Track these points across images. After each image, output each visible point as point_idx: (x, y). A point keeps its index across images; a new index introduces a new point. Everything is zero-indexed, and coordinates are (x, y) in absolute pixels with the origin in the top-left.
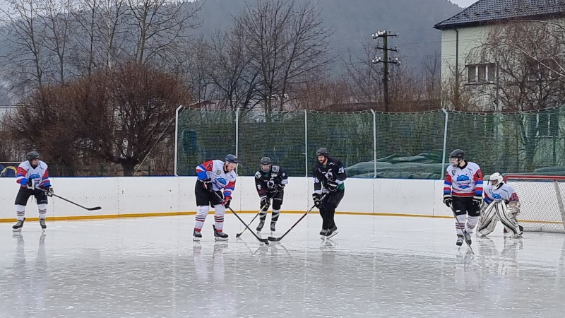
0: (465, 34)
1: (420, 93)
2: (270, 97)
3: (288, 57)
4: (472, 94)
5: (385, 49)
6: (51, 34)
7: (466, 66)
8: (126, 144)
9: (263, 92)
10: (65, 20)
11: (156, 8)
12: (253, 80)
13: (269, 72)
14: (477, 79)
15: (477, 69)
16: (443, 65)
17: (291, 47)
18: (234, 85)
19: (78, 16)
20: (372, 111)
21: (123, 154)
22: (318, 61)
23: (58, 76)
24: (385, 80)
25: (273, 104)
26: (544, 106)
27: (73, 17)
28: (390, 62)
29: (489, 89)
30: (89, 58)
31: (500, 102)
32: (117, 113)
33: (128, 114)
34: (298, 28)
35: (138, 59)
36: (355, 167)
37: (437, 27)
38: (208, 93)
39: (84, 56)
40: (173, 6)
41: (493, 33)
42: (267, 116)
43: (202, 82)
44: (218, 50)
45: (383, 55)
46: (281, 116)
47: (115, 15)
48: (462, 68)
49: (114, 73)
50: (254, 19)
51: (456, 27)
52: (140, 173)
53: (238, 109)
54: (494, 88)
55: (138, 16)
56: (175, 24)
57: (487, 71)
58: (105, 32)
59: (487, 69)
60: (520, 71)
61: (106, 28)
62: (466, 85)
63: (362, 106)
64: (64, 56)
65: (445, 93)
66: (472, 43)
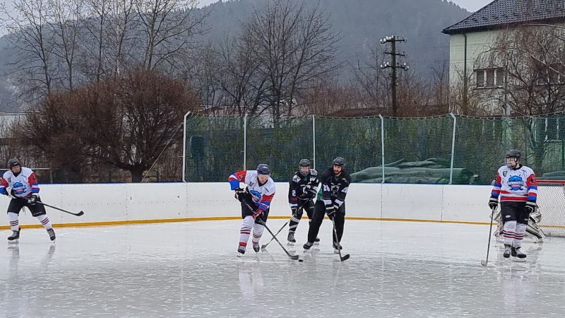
0: (473, 39)
1: (428, 98)
2: (279, 102)
3: (296, 63)
4: (480, 98)
5: (393, 54)
6: (60, 40)
7: (474, 71)
8: (134, 150)
9: (272, 98)
10: (74, 27)
11: (165, 14)
12: (261, 86)
13: (277, 77)
14: (485, 83)
15: (485, 74)
16: (452, 70)
17: (299, 53)
18: (241, 91)
19: (87, 23)
20: (380, 116)
21: (131, 160)
22: (326, 66)
23: (67, 83)
24: (394, 85)
25: (281, 109)
26: (552, 110)
27: (81, 24)
28: (398, 67)
29: (498, 94)
30: (98, 64)
31: (509, 107)
32: (125, 119)
33: (136, 120)
34: (306, 33)
35: (147, 66)
36: (363, 172)
37: (445, 32)
38: (216, 98)
39: (93, 63)
40: (181, 12)
41: (501, 37)
42: (275, 122)
43: (211, 88)
44: (226, 56)
45: (391, 60)
46: (289, 122)
47: (124, 22)
48: (470, 73)
49: (123, 79)
50: (262, 24)
51: (464, 32)
52: (148, 180)
53: (246, 115)
54: (502, 92)
55: (147, 23)
56: (183, 30)
57: (495, 76)
58: (114, 39)
59: (495, 73)
60: (528, 76)
61: (115, 35)
62: (474, 89)
63: (370, 112)
64: (73, 62)
65: (453, 97)
66: (480, 47)
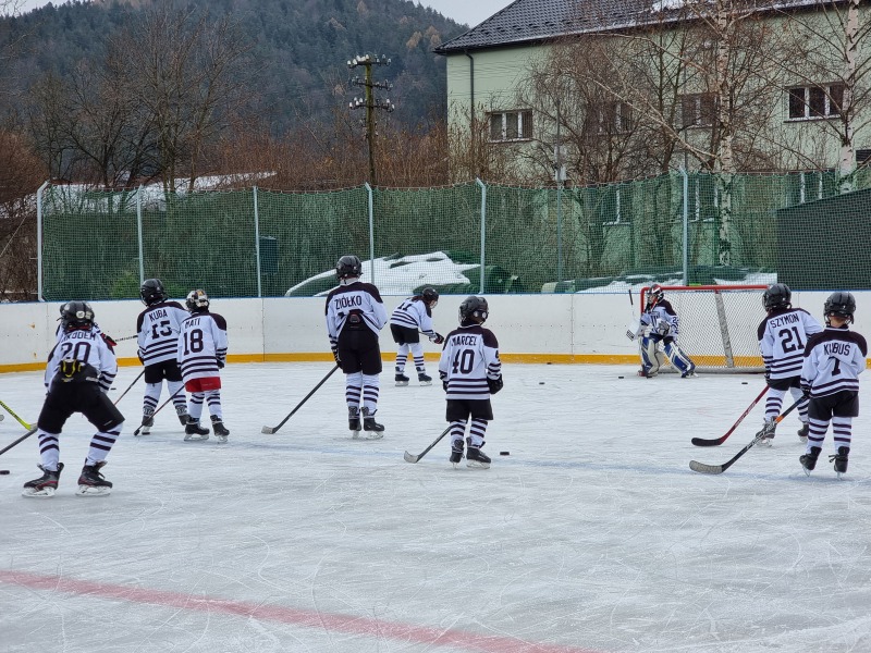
5: (370, 85)
14: (504, 134)
15: (504, 118)
20: (366, 185)
28: (378, 107)
37: (439, 52)
45: (366, 95)
48: (480, 116)
51: (470, 51)
57: (520, 122)
59: (520, 118)
